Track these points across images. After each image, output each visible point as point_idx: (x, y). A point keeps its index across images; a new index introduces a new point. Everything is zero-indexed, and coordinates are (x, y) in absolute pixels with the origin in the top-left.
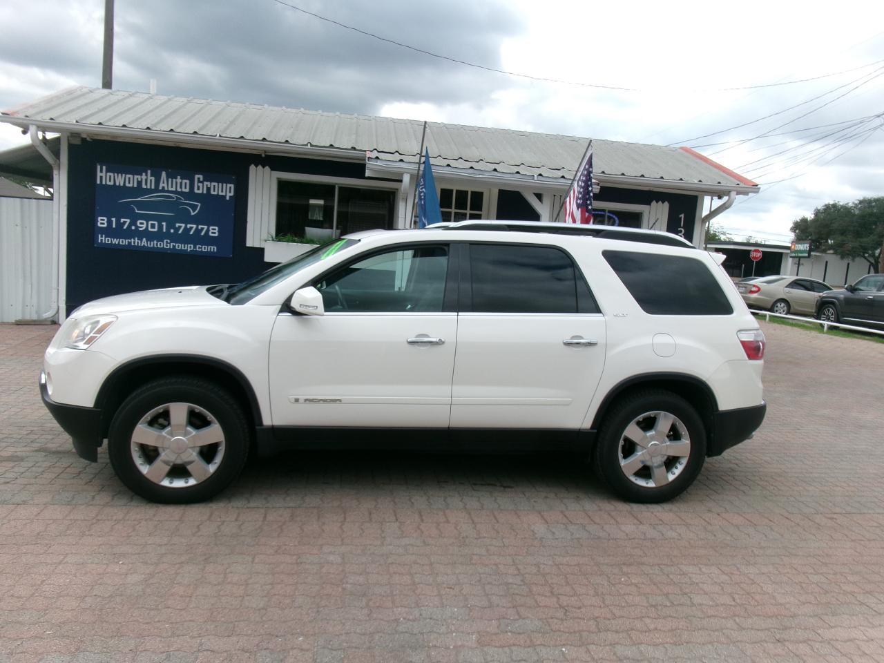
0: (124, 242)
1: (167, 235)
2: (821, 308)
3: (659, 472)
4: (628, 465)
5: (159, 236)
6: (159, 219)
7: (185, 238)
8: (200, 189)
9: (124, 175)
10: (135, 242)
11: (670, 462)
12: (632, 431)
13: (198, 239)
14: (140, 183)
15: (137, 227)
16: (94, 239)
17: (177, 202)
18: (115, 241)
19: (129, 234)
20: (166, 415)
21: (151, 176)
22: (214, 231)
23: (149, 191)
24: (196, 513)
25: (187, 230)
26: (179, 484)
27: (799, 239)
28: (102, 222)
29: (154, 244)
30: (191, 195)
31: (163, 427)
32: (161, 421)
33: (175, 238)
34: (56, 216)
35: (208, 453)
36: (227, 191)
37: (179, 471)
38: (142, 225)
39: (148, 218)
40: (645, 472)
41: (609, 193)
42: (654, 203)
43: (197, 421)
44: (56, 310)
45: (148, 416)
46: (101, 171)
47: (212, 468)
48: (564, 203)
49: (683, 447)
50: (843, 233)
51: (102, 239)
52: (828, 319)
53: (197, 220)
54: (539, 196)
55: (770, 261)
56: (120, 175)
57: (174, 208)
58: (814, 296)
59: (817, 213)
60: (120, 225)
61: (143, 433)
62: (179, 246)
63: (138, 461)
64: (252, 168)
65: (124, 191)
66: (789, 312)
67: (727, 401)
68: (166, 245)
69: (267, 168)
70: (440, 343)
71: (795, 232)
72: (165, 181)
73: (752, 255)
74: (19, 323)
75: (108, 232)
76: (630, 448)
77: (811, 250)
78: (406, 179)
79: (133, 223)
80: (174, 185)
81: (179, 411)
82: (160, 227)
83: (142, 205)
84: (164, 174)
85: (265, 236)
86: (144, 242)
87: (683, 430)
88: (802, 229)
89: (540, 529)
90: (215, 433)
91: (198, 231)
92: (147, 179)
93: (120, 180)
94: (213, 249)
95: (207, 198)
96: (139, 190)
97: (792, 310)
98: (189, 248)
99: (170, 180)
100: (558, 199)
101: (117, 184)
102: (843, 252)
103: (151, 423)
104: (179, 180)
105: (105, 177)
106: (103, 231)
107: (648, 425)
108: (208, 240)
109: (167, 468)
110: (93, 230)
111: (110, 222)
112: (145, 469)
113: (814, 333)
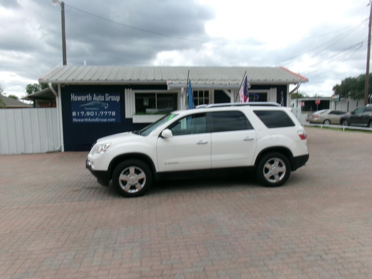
0: (82, 120)
1: (97, 116)
2: (342, 121)
3: (276, 177)
4: (267, 176)
5: (94, 117)
6: (94, 111)
7: (104, 117)
8: (108, 99)
9: (81, 97)
10: (86, 120)
11: (280, 174)
12: (267, 165)
13: (108, 117)
14: (86, 99)
15: (86, 115)
16: (72, 120)
17: (100, 105)
18: (79, 120)
19: (84, 117)
20: (128, 171)
21: (90, 95)
22: (114, 114)
23: (89, 101)
24: (140, 199)
25: (104, 114)
26: (133, 191)
27: (336, 93)
28: (74, 114)
29: (93, 120)
30: (105, 101)
31: (127, 175)
32: (127, 173)
33: (100, 117)
34: (58, 113)
35: (141, 181)
36: (117, 99)
37: (133, 187)
38: (88, 114)
39: (90, 111)
40: (272, 177)
41: (254, 86)
42: (271, 89)
43: (137, 172)
44: (60, 147)
45: (123, 171)
46: (73, 95)
47: (143, 186)
48: (238, 93)
49: (284, 169)
50: (354, 89)
51: (75, 120)
52: (345, 125)
53: (108, 110)
54: (230, 91)
55: (324, 104)
56: (79, 97)
57: (99, 107)
58: (339, 117)
59: (343, 82)
60: (80, 114)
61: (122, 177)
62: (102, 120)
63: (121, 185)
64: (126, 90)
65: (81, 102)
66: (330, 124)
67: (296, 153)
68: (97, 120)
69: (131, 90)
70: (206, 143)
71: (334, 90)
72: (95, 98)
73: (316, 102)
74: (48, 153)
75: (77, 117)
76: (267, 170)
77: (340, 98)
78: (182, 89)
79: (85, 113)
80: (98, 98)
81: (132, 170)
82: (95, 114)
83: (87, 107)
84: (95, 95)
85: (132, 113)
86: (89, 120)
87: (283, 164)
88: (337, 89)
89: (242, 195)
90: (143, 175)
91: (108, 114)
92: (89, 97)
93: (79, 98)
94: (114, 120)
95: (110, 102)
96: (86, 101)
97: (331, 123)
98: (105, 120)
99: (97, 97)
100: (236, 91)
101: (79, 100)
102: (355, 97)
103: (124, 173)
104: (100, 96)
105: (74, 98)
106: (74, 117)
107: (272, 163)
108: (111, 117)
109: (130, 187)
110: (71, 117)
111: (77, 114)
112: (123, 187)
113: (339, 131)
